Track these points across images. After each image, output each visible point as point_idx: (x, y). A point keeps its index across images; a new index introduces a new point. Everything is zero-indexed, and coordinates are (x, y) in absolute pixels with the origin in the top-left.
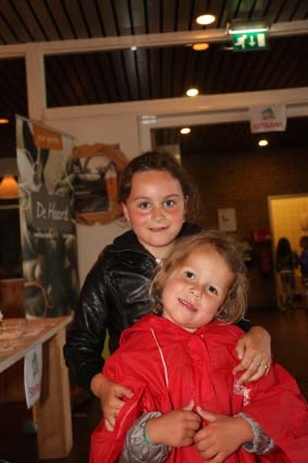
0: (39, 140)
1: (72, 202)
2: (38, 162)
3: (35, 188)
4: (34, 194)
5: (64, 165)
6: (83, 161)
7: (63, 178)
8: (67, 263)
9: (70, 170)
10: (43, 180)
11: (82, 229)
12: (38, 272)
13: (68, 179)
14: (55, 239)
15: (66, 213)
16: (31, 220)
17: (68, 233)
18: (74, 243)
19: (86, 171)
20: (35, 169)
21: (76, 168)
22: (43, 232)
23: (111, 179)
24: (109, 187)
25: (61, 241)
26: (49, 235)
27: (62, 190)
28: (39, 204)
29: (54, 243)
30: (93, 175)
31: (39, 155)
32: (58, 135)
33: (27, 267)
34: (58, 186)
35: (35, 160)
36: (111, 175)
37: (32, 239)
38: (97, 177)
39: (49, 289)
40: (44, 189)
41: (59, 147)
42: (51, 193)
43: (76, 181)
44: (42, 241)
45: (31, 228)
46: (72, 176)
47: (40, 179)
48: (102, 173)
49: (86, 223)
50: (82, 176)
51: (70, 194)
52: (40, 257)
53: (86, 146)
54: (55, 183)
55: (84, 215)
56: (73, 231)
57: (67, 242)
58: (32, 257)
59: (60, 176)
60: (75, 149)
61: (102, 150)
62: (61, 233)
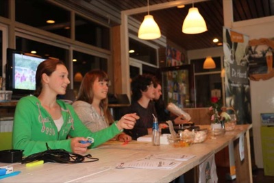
0: (233, 38)
1: (248, 69)
2: (233, 49)
3: (232, 62)
4: (231, 65)
5: (244, 50)
6: (253, 48)
7: (244, 56)
8: (246, 99)
9: (247, 53)
10: (235, 58)
11: (252, 83)
12: (233, 103)
13: (246, 57)
14: (240, 87)
15: (245, 74)
16: (230, 77)
17: (246, 84)
18: (249, 90)
19: (255, 53)
20: (232, 52)
21: (250, 51)
22: (235, 83)
23: (269, 57)
24: (268, 61)
25: (243, 88)
26: (237, 85)
27: (243, 63)
28: (233, 70)
29: (240, 89)
30: (259, 55)
31: (233, 45)
32: (242, 35)
33: (228, 100)
34: (242, 61)
35: (231, 48)
36: (269, 54)
37: (230, 87)
38: (261, 56)
39: (238, 112)
40: (235, 62)
41: (242, 41)
42: (238, 64)
43: (250, 58)
44: (235, 88)
45: (230, 82)
46: (248, 55)
47: (234, 57)
48: (264, 54)
49: (255, 79)
50: (253, 56)
51: (247, 64)
52: (234, 96)
53: (255, 40)
54: (240, 60)
55: (254, 76)
56: (249, 84)
57: (246, 89)
58: (230, 95)
59: (243, 55)
60: (249, 42)
61: (264, 41)
62: (243, 84)
